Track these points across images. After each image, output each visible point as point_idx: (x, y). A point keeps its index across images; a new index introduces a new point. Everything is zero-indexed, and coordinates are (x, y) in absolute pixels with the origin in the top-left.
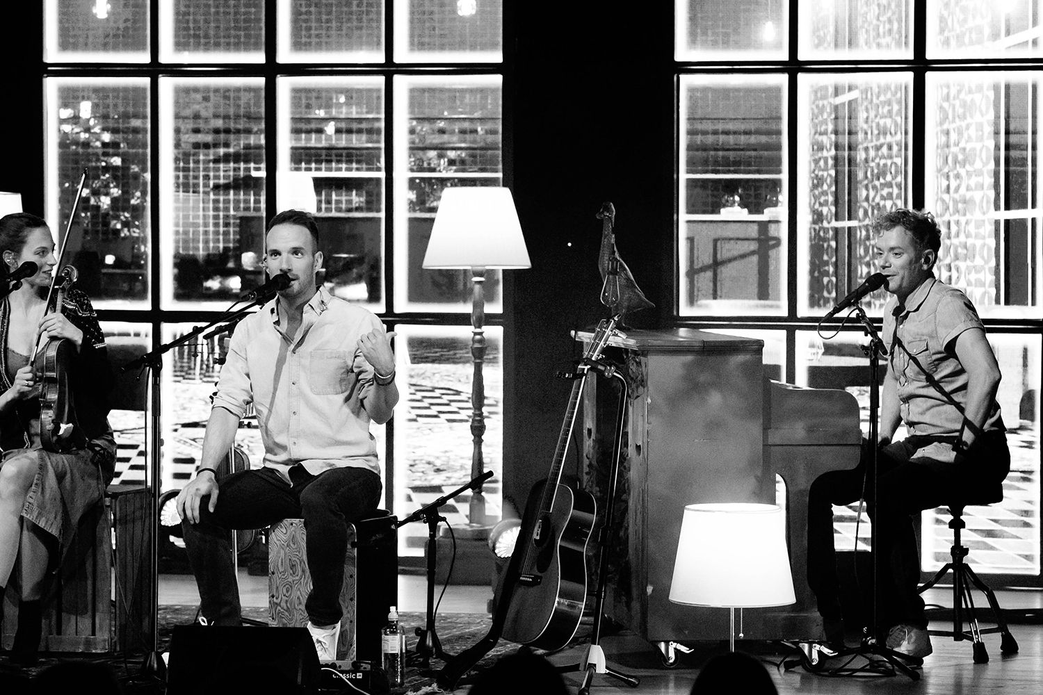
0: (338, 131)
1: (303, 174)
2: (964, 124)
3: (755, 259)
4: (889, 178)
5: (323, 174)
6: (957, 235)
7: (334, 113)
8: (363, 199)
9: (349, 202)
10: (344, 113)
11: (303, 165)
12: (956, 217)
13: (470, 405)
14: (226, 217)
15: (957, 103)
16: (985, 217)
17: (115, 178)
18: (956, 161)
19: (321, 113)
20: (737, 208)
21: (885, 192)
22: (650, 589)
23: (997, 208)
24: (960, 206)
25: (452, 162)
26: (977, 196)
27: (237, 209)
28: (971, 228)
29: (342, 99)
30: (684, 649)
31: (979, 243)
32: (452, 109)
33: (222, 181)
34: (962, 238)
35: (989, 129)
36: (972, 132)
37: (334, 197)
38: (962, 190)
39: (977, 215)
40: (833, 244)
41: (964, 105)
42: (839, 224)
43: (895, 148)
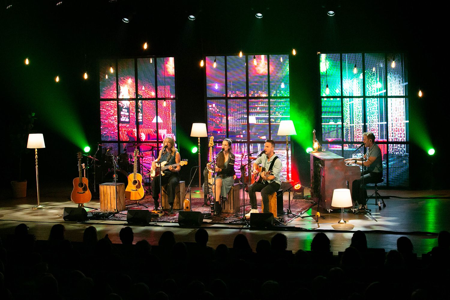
0: (260, 109)
1: (254, 116)
2: (372, 107)
3: (336, 131)
4: (359, 117)
5: (257, 116)
6: (371, 127)
7: (259, 105)
8: (265, 121)
9: (262, 122)
10: (261, 105)
11: (254, 115)
12: (371, 123)
13: (286, 159)
14: (240, 124)
15: (371, 103)
16: (376, 124)
17: (219, 117)
18: (371, 114)
19: (257, 106)
20: (332, 122)
21: (359, 119)
22: (326, 201)
23: (378, 122)
24: (372, 122)
25: (280, 114)
26: (375, 120)
27: (242, 123)
28: (374, 125)
29: (260, 103)
30: (331, 210)
31: (375, 128)
32: (280, 104)
33: (239, 118)
34: (372, 127)
35: (376, 108)
36: (374, 109)
37: (259, 121)
38: (372, 119)
39: (375, 123)
40: (350, 128)
41: (372, 104)
42: (351, 125)
43: (360, 112)
